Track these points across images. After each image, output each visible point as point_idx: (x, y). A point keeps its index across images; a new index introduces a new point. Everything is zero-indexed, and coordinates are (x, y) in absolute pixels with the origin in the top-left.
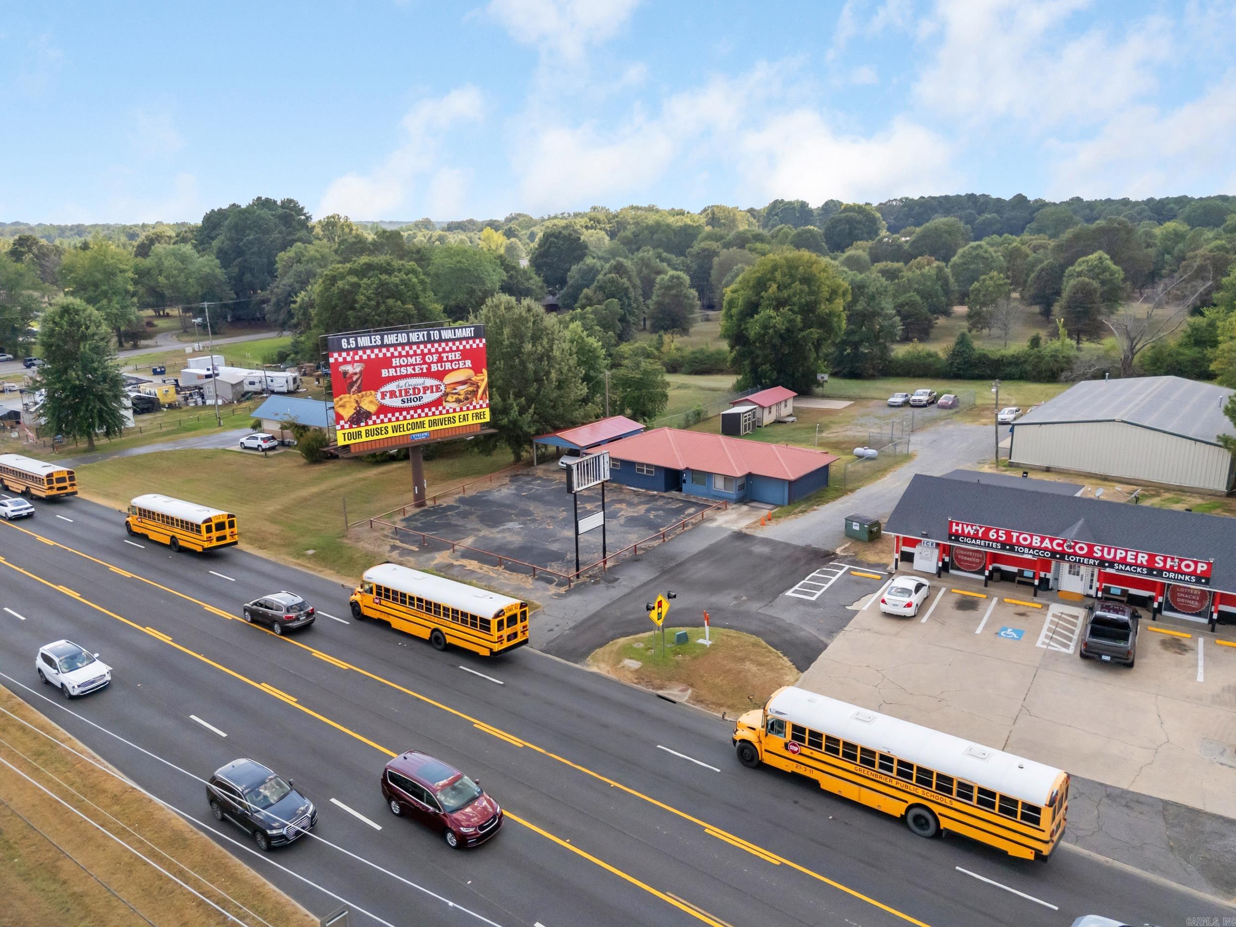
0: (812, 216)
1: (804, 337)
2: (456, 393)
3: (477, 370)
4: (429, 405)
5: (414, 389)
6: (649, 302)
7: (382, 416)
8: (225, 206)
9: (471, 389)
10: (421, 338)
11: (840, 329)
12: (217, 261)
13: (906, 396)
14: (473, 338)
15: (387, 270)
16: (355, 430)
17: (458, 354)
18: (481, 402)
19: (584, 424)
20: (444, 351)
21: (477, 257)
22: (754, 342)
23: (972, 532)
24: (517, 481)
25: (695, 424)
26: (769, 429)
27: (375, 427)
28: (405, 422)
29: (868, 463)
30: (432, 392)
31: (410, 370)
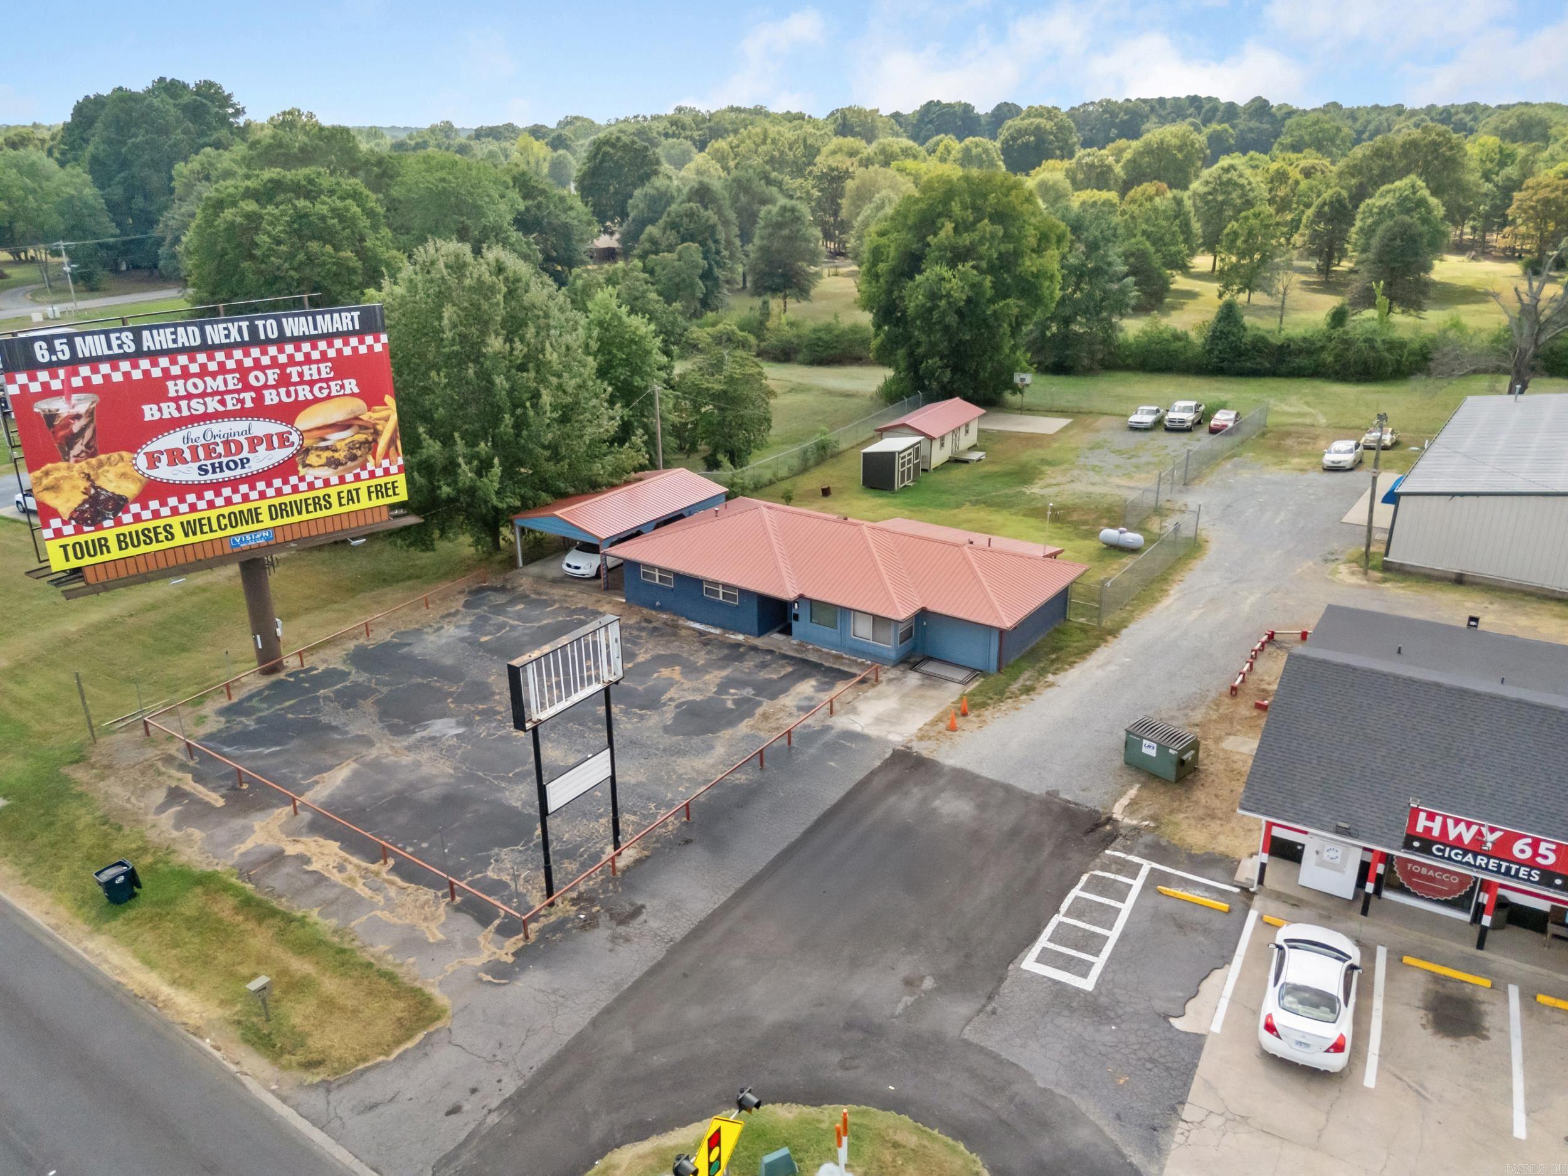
0: (980, 125)
1: (995, 311)
2: (327, 448)
3: (372, 399)
4: (267, 475)
5: (227, 443)
6: (749, 247)
7: (154, 504)
8: (106, 91)
9: (361, 437)
10: (235, 336)
11: (1052, 298)
12: (88, 177)
13: (1158, 411)
14: (360, 334)
15: (309, 191)
16: (90, 535)
17: (325, 370)
18: (386, 463)
19: (613, 486)
20: (292, 361)
21: (474, 173)
22: (914, 319)
23: (1467, 838)
24: (478, 607)
25: (818, 464)
26: (941, 477)
27: (139, 527)
28: (213, 514)
29: (1129, 561)
30: (270, 447)
31: (213, 405)
